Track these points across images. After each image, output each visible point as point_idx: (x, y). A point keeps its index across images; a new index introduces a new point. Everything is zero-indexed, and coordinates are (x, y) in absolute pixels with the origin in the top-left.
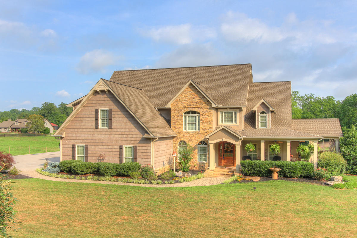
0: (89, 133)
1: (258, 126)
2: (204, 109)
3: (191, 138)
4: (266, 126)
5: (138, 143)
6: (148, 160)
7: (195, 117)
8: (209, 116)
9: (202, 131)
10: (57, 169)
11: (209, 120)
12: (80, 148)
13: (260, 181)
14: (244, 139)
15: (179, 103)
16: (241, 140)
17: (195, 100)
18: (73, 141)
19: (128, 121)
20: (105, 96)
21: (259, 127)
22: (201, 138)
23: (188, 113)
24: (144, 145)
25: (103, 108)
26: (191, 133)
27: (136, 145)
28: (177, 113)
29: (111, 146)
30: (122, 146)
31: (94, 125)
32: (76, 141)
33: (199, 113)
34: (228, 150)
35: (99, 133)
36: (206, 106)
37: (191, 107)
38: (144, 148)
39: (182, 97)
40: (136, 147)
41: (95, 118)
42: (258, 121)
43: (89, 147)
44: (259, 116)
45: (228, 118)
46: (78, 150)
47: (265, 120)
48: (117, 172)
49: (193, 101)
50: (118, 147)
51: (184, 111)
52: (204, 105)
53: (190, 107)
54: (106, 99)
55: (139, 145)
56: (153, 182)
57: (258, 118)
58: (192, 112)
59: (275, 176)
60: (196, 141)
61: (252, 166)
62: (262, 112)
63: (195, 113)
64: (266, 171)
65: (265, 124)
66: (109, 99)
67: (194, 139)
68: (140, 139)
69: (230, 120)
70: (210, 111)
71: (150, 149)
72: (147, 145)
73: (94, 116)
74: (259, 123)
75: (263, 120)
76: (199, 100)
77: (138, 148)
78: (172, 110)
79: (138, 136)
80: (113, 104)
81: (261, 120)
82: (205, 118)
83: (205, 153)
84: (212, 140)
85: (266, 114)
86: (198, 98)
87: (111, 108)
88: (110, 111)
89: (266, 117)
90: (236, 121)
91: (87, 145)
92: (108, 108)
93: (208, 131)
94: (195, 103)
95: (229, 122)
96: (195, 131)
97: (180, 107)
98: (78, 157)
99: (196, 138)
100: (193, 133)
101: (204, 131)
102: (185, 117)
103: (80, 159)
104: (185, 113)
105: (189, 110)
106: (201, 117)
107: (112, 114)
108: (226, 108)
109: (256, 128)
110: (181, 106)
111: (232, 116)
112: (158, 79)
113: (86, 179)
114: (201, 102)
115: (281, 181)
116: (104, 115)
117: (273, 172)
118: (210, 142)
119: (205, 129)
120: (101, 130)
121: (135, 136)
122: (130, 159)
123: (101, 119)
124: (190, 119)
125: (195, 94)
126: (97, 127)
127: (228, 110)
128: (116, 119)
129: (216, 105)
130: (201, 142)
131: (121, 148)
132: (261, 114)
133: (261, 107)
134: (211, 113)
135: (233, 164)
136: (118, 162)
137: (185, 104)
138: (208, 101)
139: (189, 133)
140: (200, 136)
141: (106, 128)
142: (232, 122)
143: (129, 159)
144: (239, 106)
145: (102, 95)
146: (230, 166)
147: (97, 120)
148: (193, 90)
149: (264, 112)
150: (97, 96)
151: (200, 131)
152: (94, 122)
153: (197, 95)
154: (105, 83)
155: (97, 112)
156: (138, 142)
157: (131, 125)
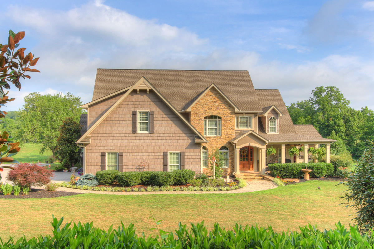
0: (124, 138)
1: (268, 130)
2: (226, 114)
3: (213, 144)
4: (275, 131)
5: (186, 149)
6: (197, 166)
7: (216, 121)
8: (231, 121)
9: (223, 136)
10: (96, 182)
11: (231, 125)
12: (110, 156)
13: (300, 182)
14: (269, 143)
15: (200, 107)
16: (267, 144)
17: (216, 104)
18: (101, 148)
19: (173, 125)
20: (145, 96)
21: (270, 132)
22: (222, 143)
23: (209, 117)
24: (193, 150)
25: (142, 110)
26: (212, 138)
27: (184, 151)
28: (197, 118)
29: (152, 153)
30: (167, 152)
31: (131, 129)
32: (106, 148)
33: (219, 118)
34: (244, 155)
35: (137, 138)
36: (228, 111)
37: (213, 111)
38: (192, 154)
39: (202, 100)
40: (184, 152)
41: (132, 121)
42: (268, 126)
43: (124, 154)
44: (269, 121)
45: (243, 123)
46: (108, 158)
47: (275, 125)
48: (175, 181)
49: (214, 105)
50: (162, 154)
51: (204, 116)
52: (226, 109)
53: (211, 111)
54: (146, 100)
55: (187, 150)
56: (222, 188)
57: (268, 123)
58: (212, 117)
59: (307, 177)
60: (218, 146)
61: (284, 169)
62: (272, 118)
63: (216, 117)
64: (298, 172)
65: (274, 129)
66: (149, 100)
67: (215, 144)
68: (188, 144)
69: (245, 124)
70: (232, 115)
71: (199, 155)
72: (196, 150)
73: (131, 119)
74: (269, 128)
75: (273, 125)
76: (221, 105)
77: (186, 154)
78: (191, 114)
79: (186, 141)
80: (155, 106)
81: (271, 125)
82: (227, 122)
83: (226, 158)
84: (239, 145)
85: (275, 119)
86: (219, 102)
87: (152, 110)
88: (152, 114)
89: (275, 122)
90: (250, 126)
91: (122, 153)
92: (149, 110)
93: (230, 135)
94: (216, 107)
95: (244, 126)
96: (215, 136)
97: (200, 111)
98: (109, 166)
99: (218, 143)
100: (215, 138)
101: (226, 136)
102: (206, 121)
103: (111, 169)
104: (205, 118)
105: (210, 114)
106: (223, 122)
107: (154, 117)
108: (242, 113)
109: (267, 133)
110: (202, 110)
111: (247, 121)
112: (156, 80)
113: (146, 191)
114: (222, 106)
115: (315, 180)
116: (143, 118)
117: (305, 173)
118: (237, 147)
119: (227, 134)
120: (140, 135)
121: (181, 141)
122: (176, 167)
123: (139, 122)
124: (211, 123)
125: (216, 98)
126: (134, 131)
127: (244, 115)
128: (158, 122)
129: (239, 110)
130: (223, 147)
131: (165, 155)
132: (270, 119)
133: (271, 113)
134: (233, 118)
135: (248, 169)
136: (162, 170)
137: (206, 109)
138: (230, 106)
139: (210, 138)
140: (222, 141)
141: (146, 132)
142: (247, 126)
143: (174, 167)
144: (255, 111)
145: (141, 95)
146: (246, 170)
147: (134, 123)
148: (214, 94)
149: (274, 118)
150: (134, 96)
151: (222, 136)
152: (131, 125)
153: (218, 100)
154: (147, 82)
155: (134, 114)
156: (185, 147)
157: (178, 129)
